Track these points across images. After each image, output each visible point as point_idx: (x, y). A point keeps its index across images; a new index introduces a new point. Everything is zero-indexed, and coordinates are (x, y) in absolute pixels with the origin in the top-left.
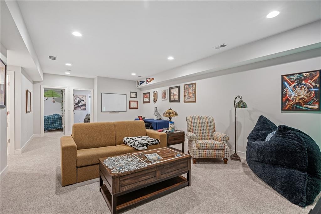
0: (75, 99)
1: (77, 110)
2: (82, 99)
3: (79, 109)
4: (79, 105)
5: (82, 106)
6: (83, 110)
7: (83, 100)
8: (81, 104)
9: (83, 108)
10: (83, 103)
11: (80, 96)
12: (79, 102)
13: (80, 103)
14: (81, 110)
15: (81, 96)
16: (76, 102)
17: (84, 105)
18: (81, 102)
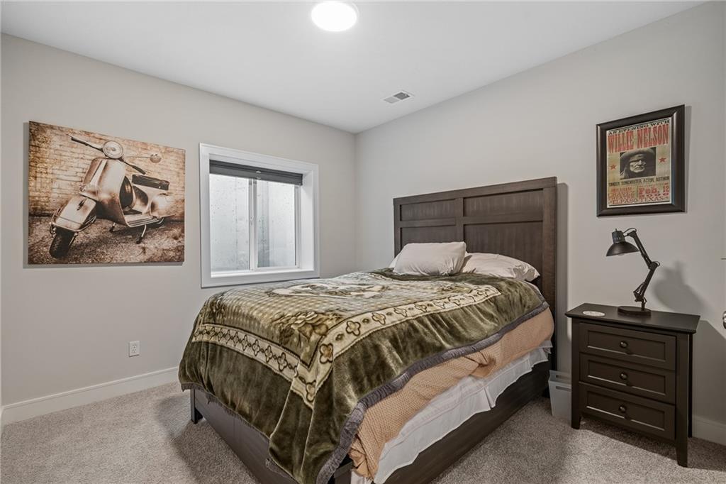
0: (90, 172)
1: (110, 264)
2: (154, 172)
3: (133, 251)
4: (128, 219)
5: (153, 226)
6: (165, 260)
7: (164, 185)
8: (140, 215)
9: (160, 243)
10: (163, 204)
11: (132, 143)
12: (126, 199)
13: (137, 205)
14: (150, 261)
15: (145, 146)
16: (104, 197)
17: (173, 222)
18: (144, 198)
